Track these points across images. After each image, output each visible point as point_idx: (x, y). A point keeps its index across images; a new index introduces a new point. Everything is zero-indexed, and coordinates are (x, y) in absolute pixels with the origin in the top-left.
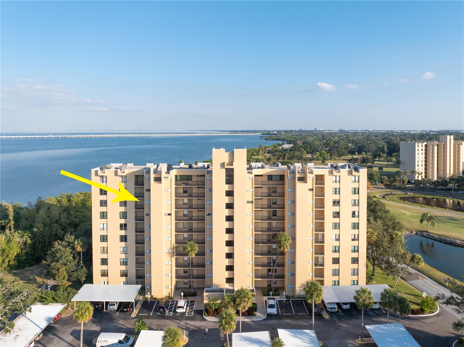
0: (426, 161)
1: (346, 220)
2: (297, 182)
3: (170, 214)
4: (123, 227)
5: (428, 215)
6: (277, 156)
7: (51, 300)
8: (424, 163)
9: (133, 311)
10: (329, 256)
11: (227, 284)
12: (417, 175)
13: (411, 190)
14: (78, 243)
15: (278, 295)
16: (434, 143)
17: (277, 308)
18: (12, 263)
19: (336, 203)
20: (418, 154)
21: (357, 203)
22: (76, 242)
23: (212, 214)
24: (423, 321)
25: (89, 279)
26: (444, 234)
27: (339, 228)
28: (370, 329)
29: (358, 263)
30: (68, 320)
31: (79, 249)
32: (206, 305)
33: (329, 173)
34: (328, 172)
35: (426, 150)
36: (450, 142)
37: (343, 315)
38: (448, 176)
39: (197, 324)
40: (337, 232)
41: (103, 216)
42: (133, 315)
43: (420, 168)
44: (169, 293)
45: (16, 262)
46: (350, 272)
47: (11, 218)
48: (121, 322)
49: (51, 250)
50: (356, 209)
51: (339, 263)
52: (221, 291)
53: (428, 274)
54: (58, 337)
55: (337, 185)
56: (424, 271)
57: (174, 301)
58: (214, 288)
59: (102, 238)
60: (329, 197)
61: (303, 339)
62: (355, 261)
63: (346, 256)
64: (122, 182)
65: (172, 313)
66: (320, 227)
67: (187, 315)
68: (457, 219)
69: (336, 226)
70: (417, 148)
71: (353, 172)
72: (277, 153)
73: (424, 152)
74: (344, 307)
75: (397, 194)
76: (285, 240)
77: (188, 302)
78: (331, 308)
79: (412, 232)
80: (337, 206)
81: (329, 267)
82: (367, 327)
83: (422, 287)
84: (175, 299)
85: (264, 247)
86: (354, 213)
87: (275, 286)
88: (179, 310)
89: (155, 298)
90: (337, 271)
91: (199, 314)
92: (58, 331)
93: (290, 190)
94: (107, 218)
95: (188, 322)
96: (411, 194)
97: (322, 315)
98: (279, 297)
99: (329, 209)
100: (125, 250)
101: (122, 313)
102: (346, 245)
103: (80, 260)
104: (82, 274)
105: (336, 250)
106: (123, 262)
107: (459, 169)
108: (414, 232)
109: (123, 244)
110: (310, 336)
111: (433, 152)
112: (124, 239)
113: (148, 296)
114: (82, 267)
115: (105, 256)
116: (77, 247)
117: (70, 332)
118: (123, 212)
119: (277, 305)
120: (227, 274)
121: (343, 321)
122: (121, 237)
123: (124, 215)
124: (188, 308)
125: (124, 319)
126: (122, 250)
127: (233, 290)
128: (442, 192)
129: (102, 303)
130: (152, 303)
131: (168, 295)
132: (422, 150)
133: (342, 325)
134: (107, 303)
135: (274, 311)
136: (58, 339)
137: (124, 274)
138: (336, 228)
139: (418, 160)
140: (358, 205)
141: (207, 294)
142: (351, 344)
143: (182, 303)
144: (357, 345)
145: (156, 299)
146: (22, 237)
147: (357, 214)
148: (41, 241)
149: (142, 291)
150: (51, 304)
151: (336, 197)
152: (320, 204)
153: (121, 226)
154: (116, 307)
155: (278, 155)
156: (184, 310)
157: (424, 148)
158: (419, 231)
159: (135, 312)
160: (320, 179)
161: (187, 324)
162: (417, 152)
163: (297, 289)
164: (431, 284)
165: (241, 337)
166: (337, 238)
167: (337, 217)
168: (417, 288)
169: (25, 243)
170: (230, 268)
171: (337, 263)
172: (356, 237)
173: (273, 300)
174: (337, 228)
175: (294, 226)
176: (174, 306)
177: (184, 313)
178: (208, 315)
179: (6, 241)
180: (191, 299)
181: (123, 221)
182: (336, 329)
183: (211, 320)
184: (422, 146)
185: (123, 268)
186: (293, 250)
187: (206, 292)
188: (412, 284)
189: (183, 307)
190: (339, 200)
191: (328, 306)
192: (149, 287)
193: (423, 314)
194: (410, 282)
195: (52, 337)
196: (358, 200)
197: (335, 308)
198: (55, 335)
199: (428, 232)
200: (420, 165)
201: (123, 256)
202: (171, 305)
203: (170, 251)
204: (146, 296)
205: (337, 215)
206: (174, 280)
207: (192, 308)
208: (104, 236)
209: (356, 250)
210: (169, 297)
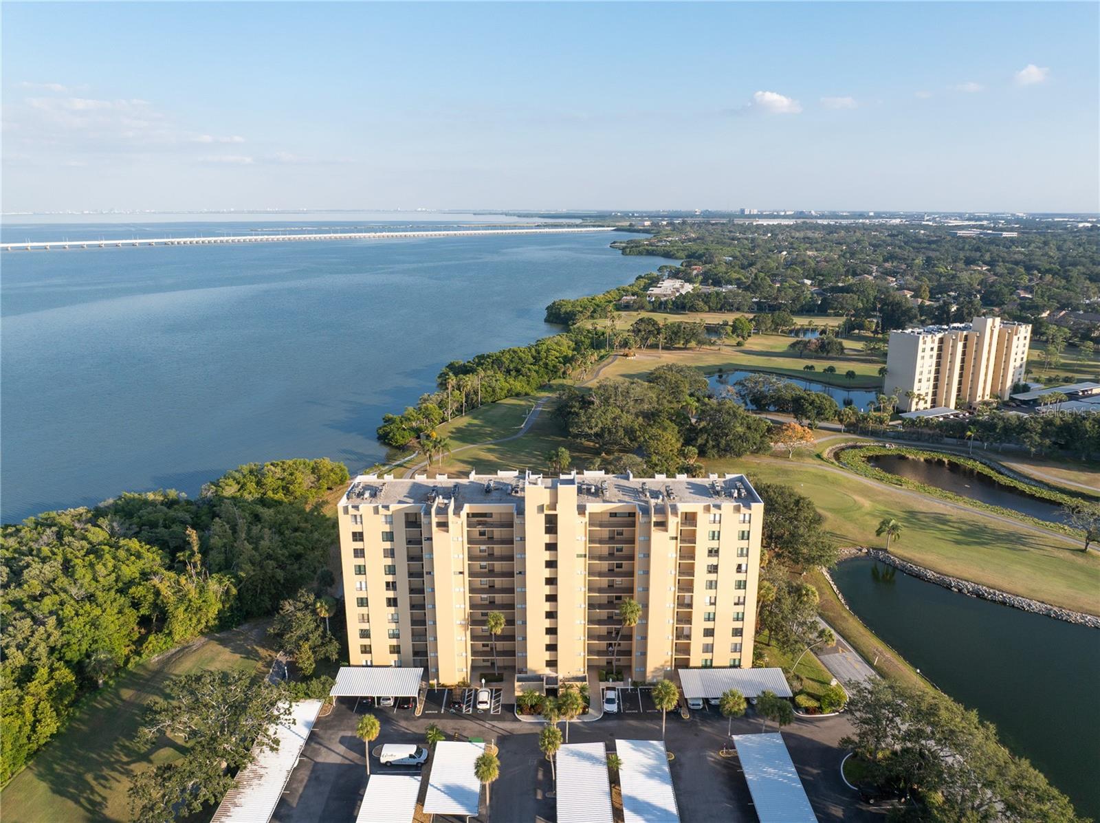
0: (937, 371)
1: (727, 576)
2: (653, 528)
3: (461, 573)
4: (390, 586)
5: (891, 524)
6: (643, 333)
7: (303, 695)
8: (932, 376)
9: (416, 706)
10: (698, 625)
11: (548, 668)
12: (916, 400)
13: (897, 437)
14: (322, 606)
15: (622, 680)
16: (957, 337)
17: (619, 704)
18: (212, 623)
19: (713, 552)
20: (923, 357)
21: (745, 552)
22: (318, 605)
23: (525, 572)
24: (818, 724)
25: (344, 657)
26: (912, 558)
27: (716, 588)
28: (738, 741)
29: (741, 636)
30: (328, 721)
31: (324, 614)
32: (519, 698)
33: (704, 509)
34: (702, 508)
35: (940, 349)
36: (992, 331)
37: (710, 713)
38: (979, 399)
39: (507, 726)
40: (712, 592)
41: (360, 571)
42: (418, 713)
43: (923, 385)
44: (464, 679)
45: (216, 622)
46: (729, 647)
47: (196, 549)
48: (403, 723)
49: (279, 613)
50: (743, 561)
51: (713, 636)
52: (539, 678)
53: (855, 643)
54: (325, 747)
55: (716, 528)
56: (850, 638)
57: (472, 690)
58: (529, 674)
59: (360, 601)
60: (702, 544)
61: (648, 754)
62: (738, 632)
63: (724, 628)
64: (386, 523)
65: (471, 709)
66: (686, 586)
67: (492, 712)
68: (949, 521)
69: (712, 585)
70: (921, 346)
71: (742, 508)
72: (643, 325)
73: (935, 352)
74: (713, 702)
75: (865, 446)
76: (632, 612)
77: (492, 690)
78: (693, 705)
79: (861, 550)
80: (715, 556)
81: (697, 642)
82: (735, 737)
83: (837, 668)
84: (473, 686)
85: (603, 613)
86: (739, 566)
87: (618, 663)
88: (480, 707)
89: (443, 686)
90: (710, 647)
91: (509, 711)
92: (322, 738)
93: (642, 538)
94: (365, 574)
95: (495, 723)
96: (892, 448)
97: (680, 714)
98: (622, 683)
99: (702, 561)
100: (395, 617)
101: (402, 711)
102: (726, 611)
103: (325, 629)
104: (333, 650)
105: (710, 618)
106: (394, 634)
107: (1003, 383)
108: (865, 550)
109: (392, 609)
110: (658, 750)
111: (953, 354)
112: (392, 602)
113: (434, 682)
114: (331, 639)
115: (365, 626)
116: (321, 611)
117: (338, 740)
118: (389, 566)
119: (619, 699)
120: (547, 656)
121: (707, 723)
122: (389, 600)
123: (391, 570)
124: (493, 701)
125: (406, 719)
126: (390, 617)
127: (557, 678)
128: (952, 445)
129: (373, 698)
130: (441, 692)
131: (462, 680)
132: (932, 349)
133: (706, 729)
134: (379, 698)
135: (613, 708)
136: (325, 749)
137: (395, 650)
138: (711, 588)
139: (921, 370)
140: (747, 556)
141: (520, 683)
142: (712, 757)
143: (484, 696)
144: (720, 758)
145: (446, 686)
146: (220, 582)
147: (744, 568)
148: (250, 587)
149: (425, 677)
150: (302, 700)
151: (714, 544)
152: (687, 554)
153: (388, 584)
154: (392, 702)
155: (645, 331)
156: (488, 706)
157: (936, 346)
158: (873, 549)
159: (420, 708)
160: (690, 518)
161: (494, 726)
162: (920, 354)
163: (648, 675)
164: (853, 662)
165: (568, 750)
166: (713, 601)
167: (714, 572)
168: (829, 669)
169: (227, 592)
170: (552, 648)
171: (710, 636)
172: (742, 600)
173: (613, 692)
174: (713, 587)
175: (646, 589)
176: (472, 697)
177: (489, 710)
178: (522, 713)
179: (198, 590)
180: (495, 686)
181: (390, 578)
182: (696, 735)
183: (526, 720)
184: (933, 342)
185: (394, 642)
186: (644, 622)
187: (519, 680)
188: (825, 661)
189: (486, 702)
190: (718, 549)
191: (690, 702)
192: (434, 670)
193: (821, 713)
194: (821, 657)
195: (317, 746)
196: (748, 549)
197: (699, 705)
198: (321, 744)
199: (888, 552)
200: (924, 380)
201: (393, 626)
202: (469, 696)
203: (463, 622)
204: (431, 682)
205: (714, 569)
206: (470, 658)
207: (498, 701)
208: (362, 599)
209: (740, 618)
210: (464, 683)
